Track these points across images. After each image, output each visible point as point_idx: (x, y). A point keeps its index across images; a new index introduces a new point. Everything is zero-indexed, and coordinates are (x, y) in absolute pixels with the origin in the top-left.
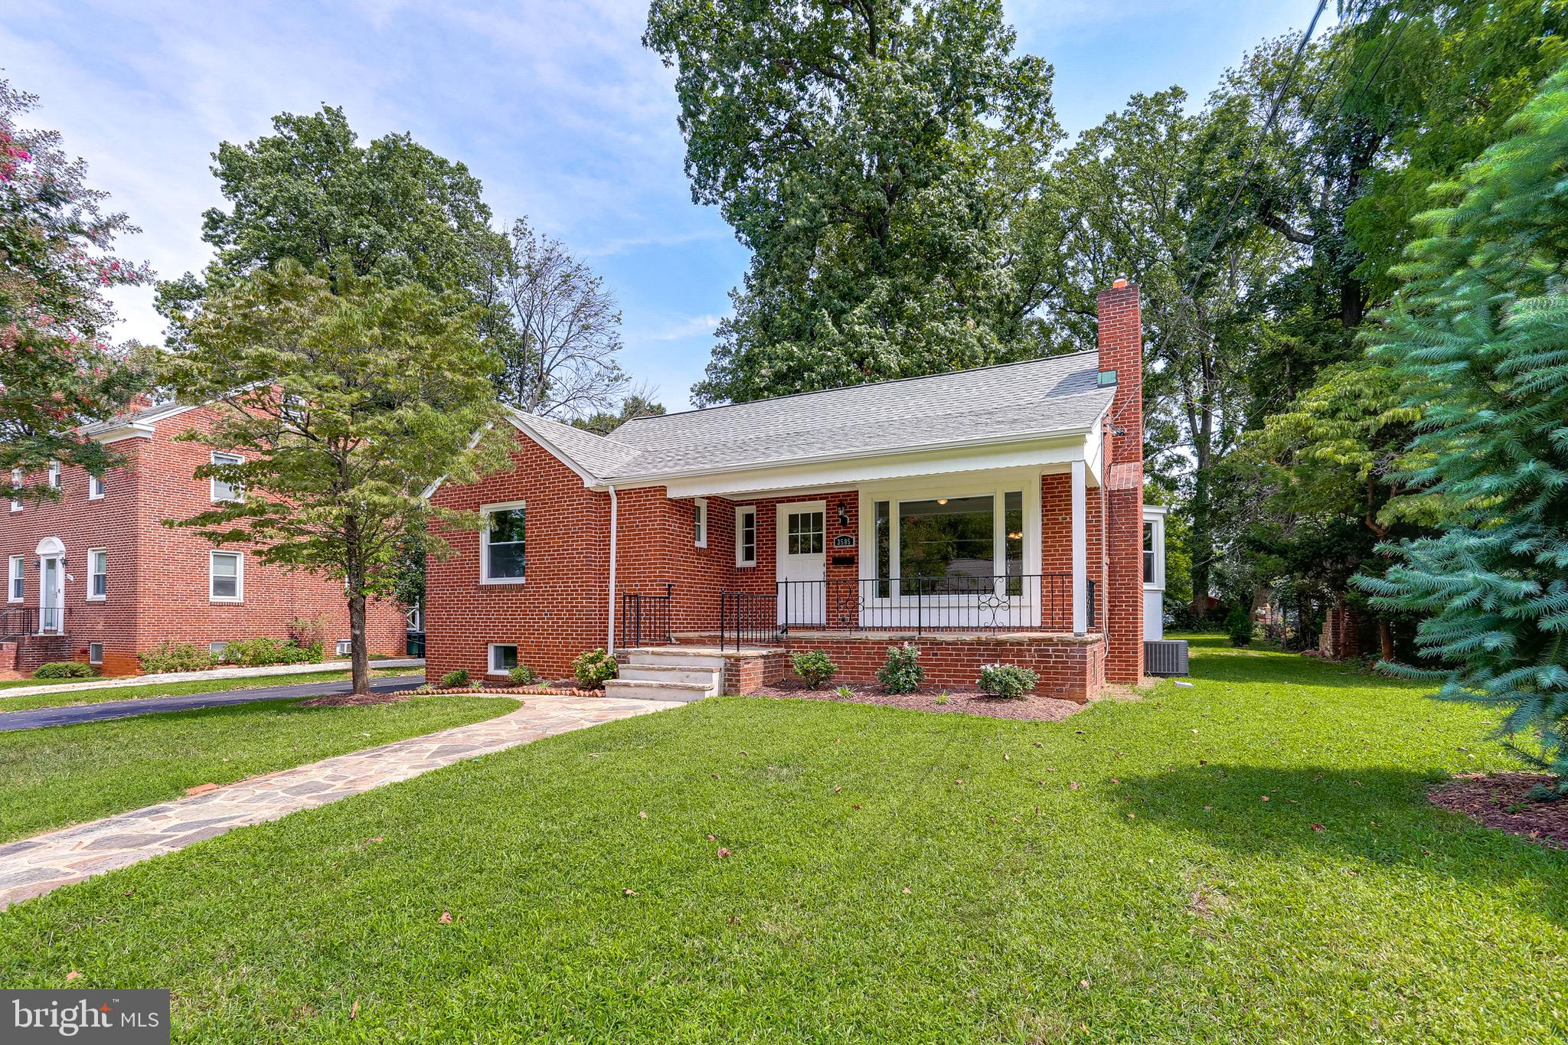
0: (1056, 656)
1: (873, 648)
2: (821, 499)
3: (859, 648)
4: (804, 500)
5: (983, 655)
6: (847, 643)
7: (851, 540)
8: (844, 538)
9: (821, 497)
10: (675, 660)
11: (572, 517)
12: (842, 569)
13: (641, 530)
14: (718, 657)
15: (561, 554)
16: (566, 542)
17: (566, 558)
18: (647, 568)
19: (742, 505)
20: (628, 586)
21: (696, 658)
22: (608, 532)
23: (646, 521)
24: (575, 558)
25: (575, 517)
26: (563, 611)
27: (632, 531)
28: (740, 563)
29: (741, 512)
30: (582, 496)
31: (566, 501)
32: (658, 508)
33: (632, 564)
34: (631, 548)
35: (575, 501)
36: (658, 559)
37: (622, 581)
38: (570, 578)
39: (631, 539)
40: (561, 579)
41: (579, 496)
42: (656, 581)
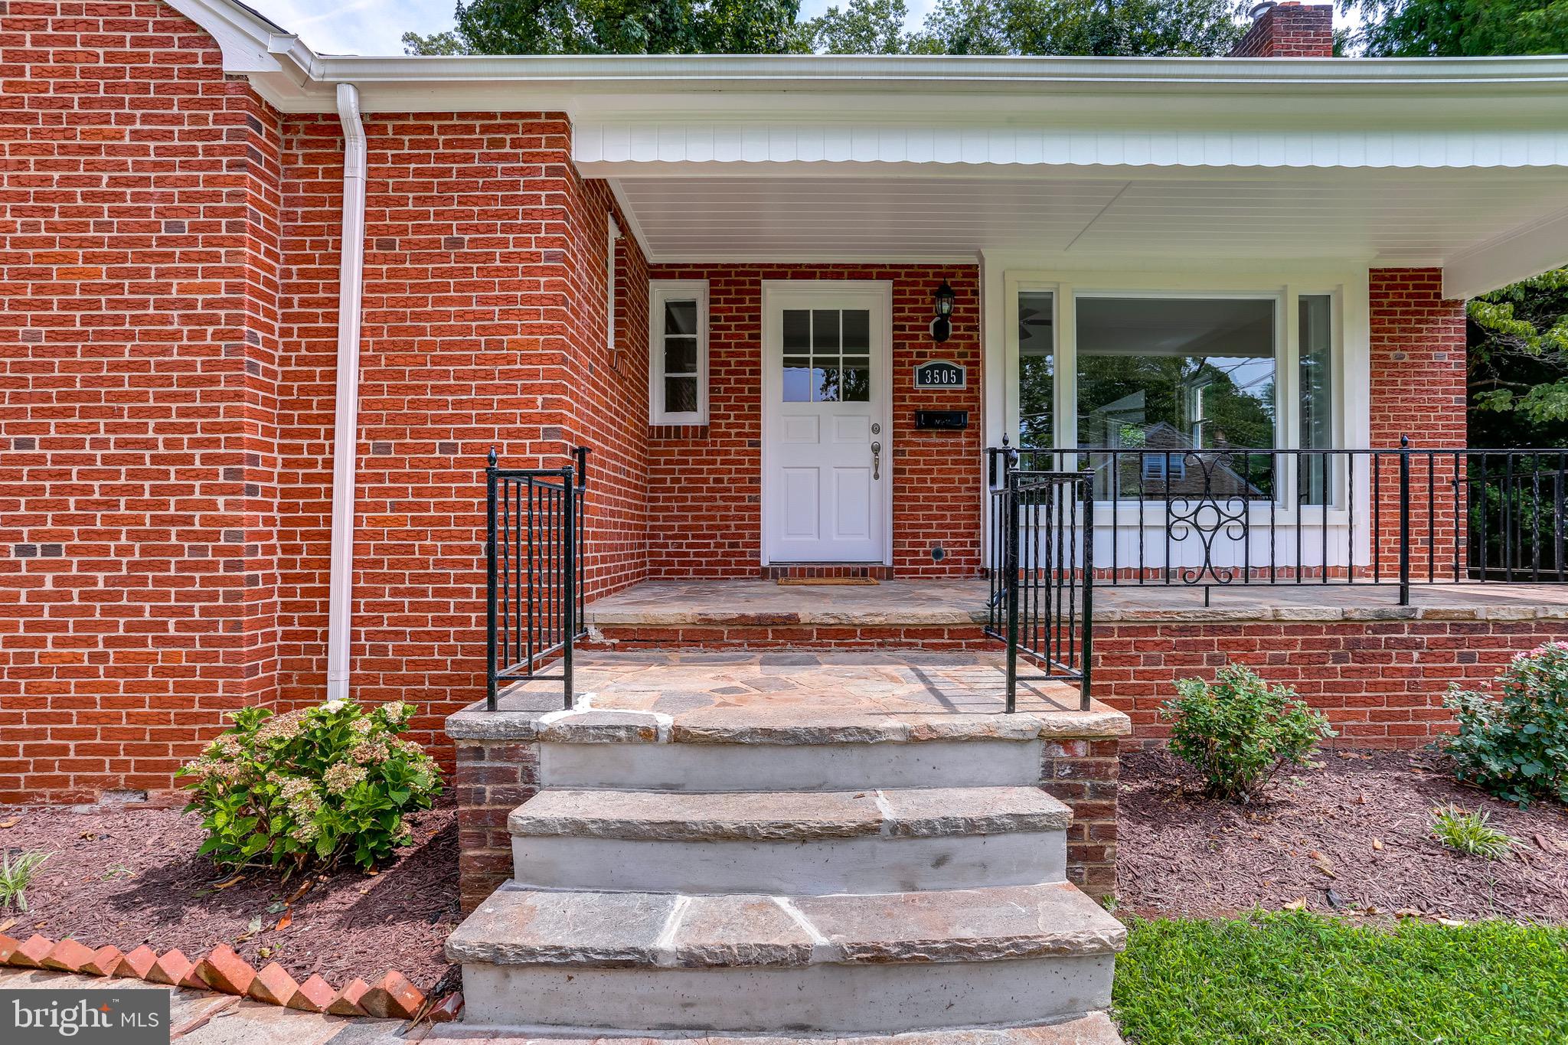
2: (881, 276)
7: (959, 373)
8: (941, 368)
9: (881, 272)
11: (159, 182)
12: (935, 440)
13: (475, 258)
14: (1020, 741)
15: (102, 319)
16: (130, 273)
17: (129, 336)
18: (497, 389)
19: (670, 276)
20: (414, 449)
21: (914, 753)
22: (324, 259)
23: (491, 229)
24: (175, 336)
25: (177, 182)
26: (115, 535)
27: (430, 259)
28: (658, 415)
29: (660, 293)
30: (214, 105)
31: (130, 119)
32: (542, 185)
33: (429, 375)
34: (429, 317)
35: (177, 120)
36: (541, 359)
37: (386, 433)
38: (151, 413)
39: (429, 287)
40: (102, 413)
41: (200, 104)
42: (532, 433)
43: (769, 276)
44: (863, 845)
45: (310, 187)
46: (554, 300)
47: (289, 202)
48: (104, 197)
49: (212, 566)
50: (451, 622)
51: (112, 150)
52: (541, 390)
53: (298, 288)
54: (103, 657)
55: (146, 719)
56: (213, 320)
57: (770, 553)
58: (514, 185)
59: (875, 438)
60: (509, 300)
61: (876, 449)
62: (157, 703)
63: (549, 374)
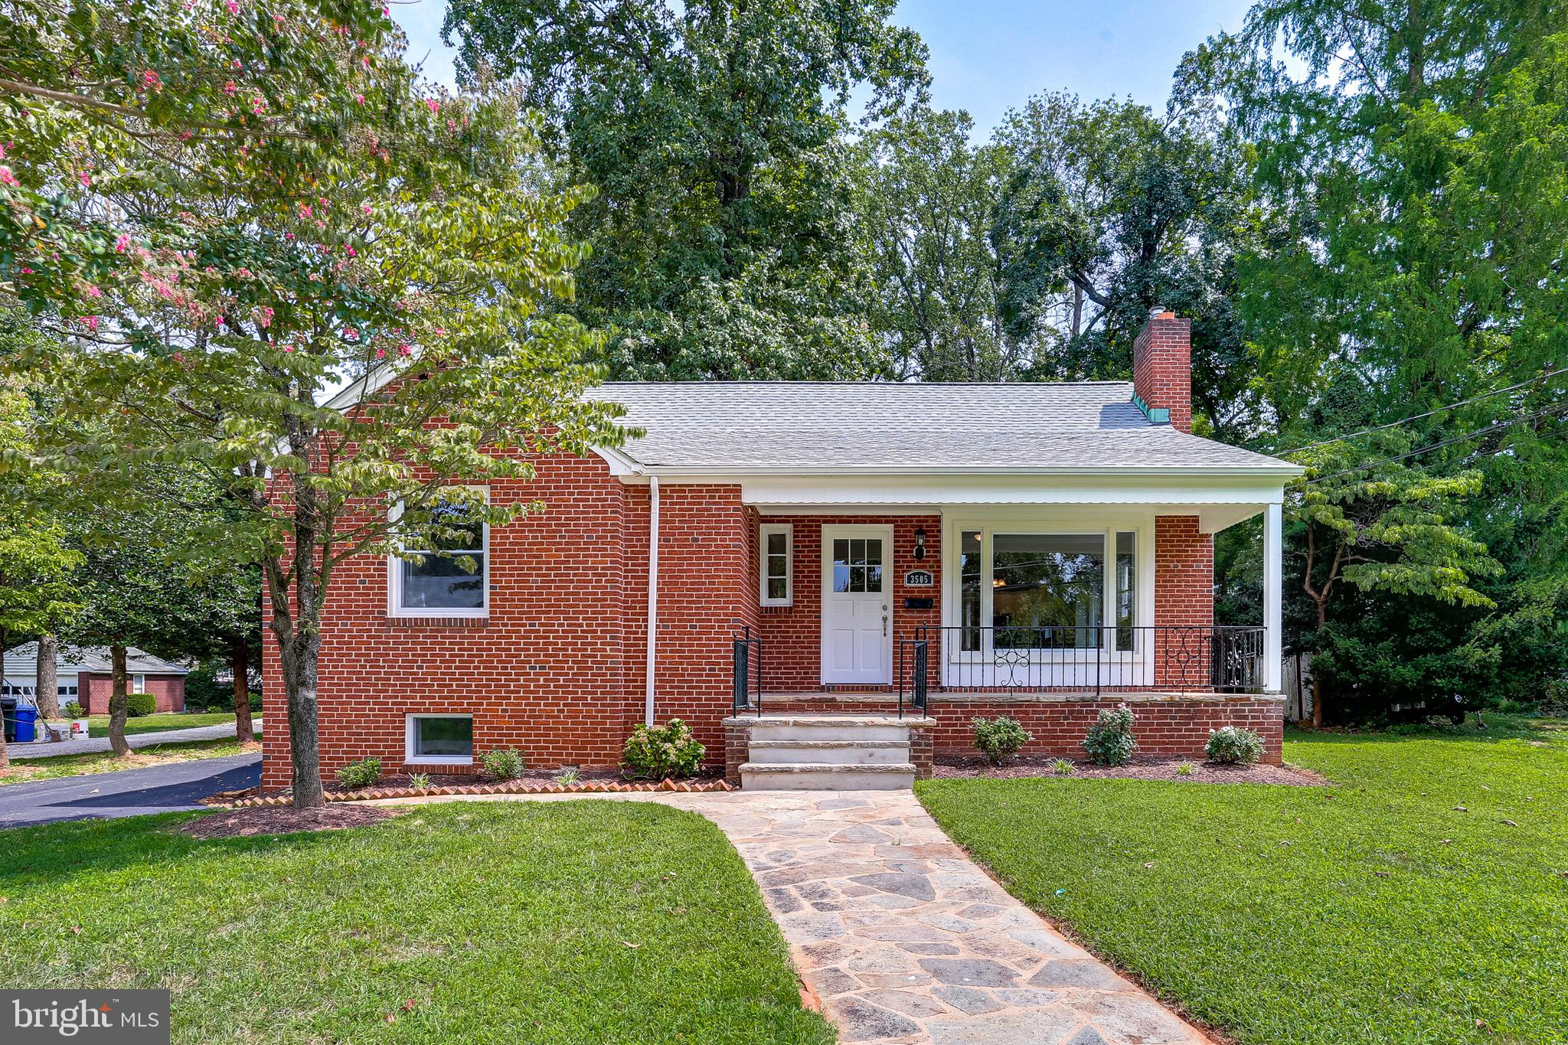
0: (1253, 717)
1: (1044, 712)
2: (887, 522)
3: (1027, 713)
4: (865, 522)
5: (1175, 718)
6: (1011, 706)
7: (929, 577)
8: (919, 574)
9: (887, 520)
10: (834, 732)
11: (584, 519)
12: (915, 614)
13: (703, 546)
14: (901, 727)
15: (562, 575)
16: (573, 556)
17: (572, 581)
18: (713, 602)
19: (772, 522)
20: (678, 627)
21: (867, 730)
22: (642, 546)
23: (710, 534)
24: (590, 581)
25: (591, 519)
26: (567, 662)
27: (685, 546)
28: (765, 601)
29: (766, 530)
30: (605, 487)
31: (573, 494)
32: (731, 515)
33: (685, 596)
34: (685, 571)
35: (591, 494)
36: (731, 589)
37: (667, 620)
38: (581, 612)
39: (685, 559)
40: (562, 612)
41: (600, 487)
42: (728, 621)
43: (825, 522)
44: (849, 750)
45: (636, 516)
46: (737, 564)
47: (627, 522)
48: (563, 525)
49: (605, 675)
50: (694, 699)
51: (566, 506)
52: (731, 602)
53: (631, 559)
54: (562, 711)
55: (579, 736)
56: (605, 575)
57: (825, 679)
58: (720, 516)
59: (885, 613)
60: (718, 564)
61: (885, 619)
62: (583, 729)
63: (735, 596)
